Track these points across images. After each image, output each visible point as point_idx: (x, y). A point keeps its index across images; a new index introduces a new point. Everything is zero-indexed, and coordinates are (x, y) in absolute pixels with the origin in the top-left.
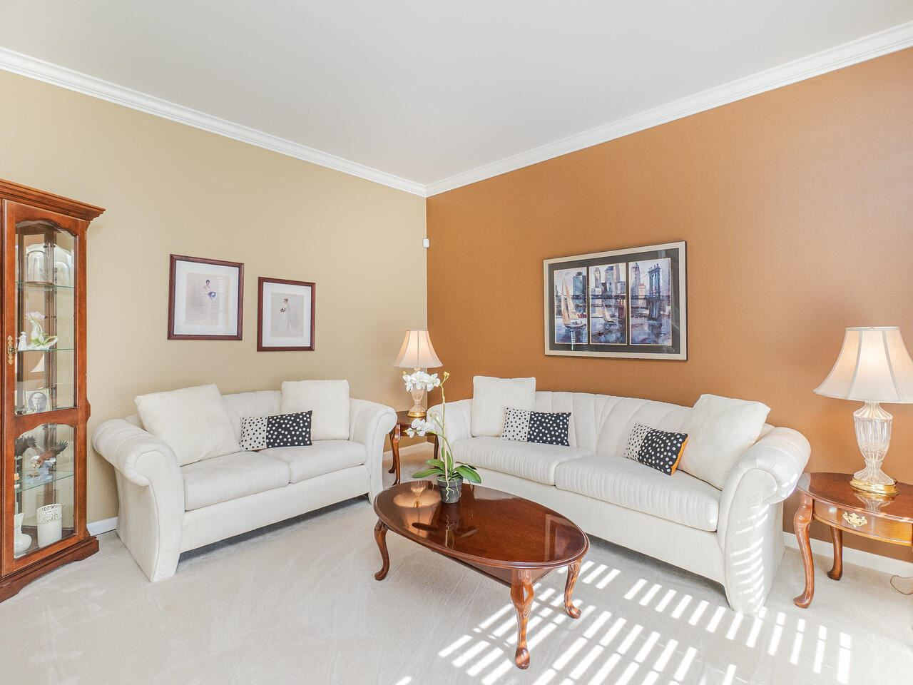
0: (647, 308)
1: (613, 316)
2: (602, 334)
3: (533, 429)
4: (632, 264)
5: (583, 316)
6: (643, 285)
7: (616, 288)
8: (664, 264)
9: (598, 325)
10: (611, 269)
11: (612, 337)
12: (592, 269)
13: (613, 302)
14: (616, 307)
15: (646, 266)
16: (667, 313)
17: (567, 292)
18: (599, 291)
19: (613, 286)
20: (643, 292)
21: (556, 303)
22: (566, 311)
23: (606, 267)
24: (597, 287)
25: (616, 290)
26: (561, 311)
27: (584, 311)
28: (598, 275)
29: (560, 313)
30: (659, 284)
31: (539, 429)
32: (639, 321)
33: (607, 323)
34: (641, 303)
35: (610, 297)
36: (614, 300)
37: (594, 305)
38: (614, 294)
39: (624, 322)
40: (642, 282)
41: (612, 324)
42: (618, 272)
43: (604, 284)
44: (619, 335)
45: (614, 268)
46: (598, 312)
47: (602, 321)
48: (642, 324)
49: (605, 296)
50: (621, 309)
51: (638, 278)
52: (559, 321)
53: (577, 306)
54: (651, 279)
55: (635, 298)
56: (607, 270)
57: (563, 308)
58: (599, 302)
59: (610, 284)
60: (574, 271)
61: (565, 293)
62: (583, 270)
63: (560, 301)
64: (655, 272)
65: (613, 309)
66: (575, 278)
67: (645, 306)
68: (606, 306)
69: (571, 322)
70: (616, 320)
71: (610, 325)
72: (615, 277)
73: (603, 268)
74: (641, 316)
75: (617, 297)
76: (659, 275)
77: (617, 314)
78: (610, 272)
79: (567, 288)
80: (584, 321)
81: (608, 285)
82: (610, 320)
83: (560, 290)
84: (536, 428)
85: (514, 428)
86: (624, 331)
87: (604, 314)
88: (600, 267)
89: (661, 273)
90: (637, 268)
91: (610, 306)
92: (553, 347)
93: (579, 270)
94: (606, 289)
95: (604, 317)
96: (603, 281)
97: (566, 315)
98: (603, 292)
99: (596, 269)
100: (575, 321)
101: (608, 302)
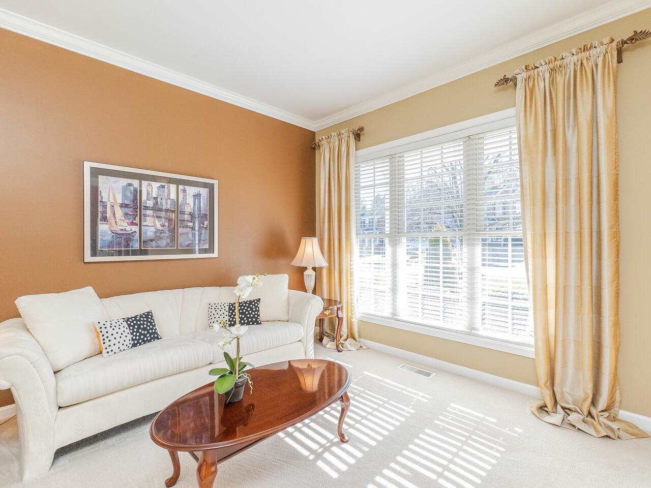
0: (191, 222)
1: (163, 226)
2: (153, 240)
3: (135, 334)
4: (181, 187)
5: (132, 224)
6: (189, 204)
7: (167, 203)
8: (204, 192)
9: (149, 232)
10: (163, 187)
11: (163, 243)
12: (145, 183)
13: (163, 214)
14: (166, 218)
15: (191, 191)
16: (205, 226)
17: (115, 199)
18: (150, 203)
19: (164, 202)
20: (188, 209)
21: (100, 209)
22: (112, 217)
23: (159, 184)
24: (148, 199)
25: (166, 205)
26: (106, 217)
27: (135, 219)
28: (150, 190)
29: (105, 219)
30: (200, 205)
31: (139, 332)
32: (185, 230)
33: (157, 231)
34: (186, 217)
35: (161, 210)
37: (145, 215)
38: (164, 208)
39: (173, 231)
40: (188, 202)
41: (162, 232)
42: (169, 191)
43: (155, 199)
44: (169, 241)
45: (166, 187)
46: (149, 221)
47: (153, 229)
48: (187, 233)
49: (156, 209)
50: (170, 220)
51: (185, 198)
52: (102, 227)
53: (126, 214)
54: (194, 201)
55: (183, 213)
56: (159, 187)
57: (109, 214)
58: (149, 212)
59: (161, 199)
60: (124, 182)
61: (112, 200)
62: (136, 183)
63: (105, 207)
64: (197, 196)
65: (163, 220)
66: (125, 189)
67: (190, 220)
68: (157, 217)
69: (118, 229)
70: (166, 229)
71: (161, 233)
72: (166, 194)
73: (155, 185)
74: (187, 227)
75: (167, 210)
76: (200, 199)
77: (167, 224)
78: (162, 189)
79: (114, 196)
80: (135, 228)
81: (159, 200)
82: (160, 228)
83: (104, 195)
84: (136, 332)
85: (118, 339)
86: (173, 238)
87: (155, 223)
88: (153, 183)
89: (202, 198)
90: (184, 191)
91: (160, 217)
92: (94, 253)
93: (130, 181)
94: (157, 202)
95: (154, 226)
96: (154, 195)
97: (113, 221)
98: (154, 205)
99: (149, 184)
100: (123, 228)
101: (159, 214)
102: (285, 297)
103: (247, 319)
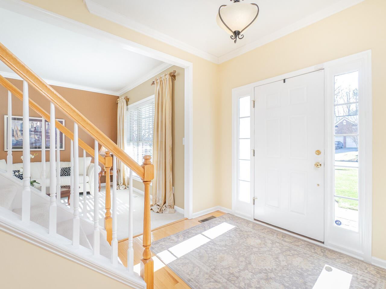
1: (39, 138)
2: (34, 143)
4: (47, 123)
9: (32, 140)
11: (38, 144)
12: (30, 122)
14: (40, 135)
17: (17, 128)
22: (16, 135)
23: (36, 122)
24: (32, 128)
25: (40, 130)
26: (14, 135)
28: (33, 124)
32: (49, 140)
33: (36, 140)
35: (38, 132)
36: (39, 133)
37: (30, 134)
42: (41, 124)
43: (35, 128)
46: (32, 136)
47: (34, 139)
49: (36, 131)
51: (49, 127)
52: (13, 138)
55: (48, 133)
58: (32, 133)
60: (21, 122)
65: (39, 136)
66: (22, 124)
68: (36, 135)
69: (19, 139)
72: (40, 126)
81: (37, 128)
82: (37, 139)
83: (13, 127)
87: (35, 137)
88: (34, 122)
91: (38, 135)
94: (36, 129)
95: (35, 138)
96: (35, 126)
97: (17, 136)
98: (34, 130)
99: (32, 123)
100: (21, 139)
101: (37, 133)
102: (88, 165)
103: (67, 174)
